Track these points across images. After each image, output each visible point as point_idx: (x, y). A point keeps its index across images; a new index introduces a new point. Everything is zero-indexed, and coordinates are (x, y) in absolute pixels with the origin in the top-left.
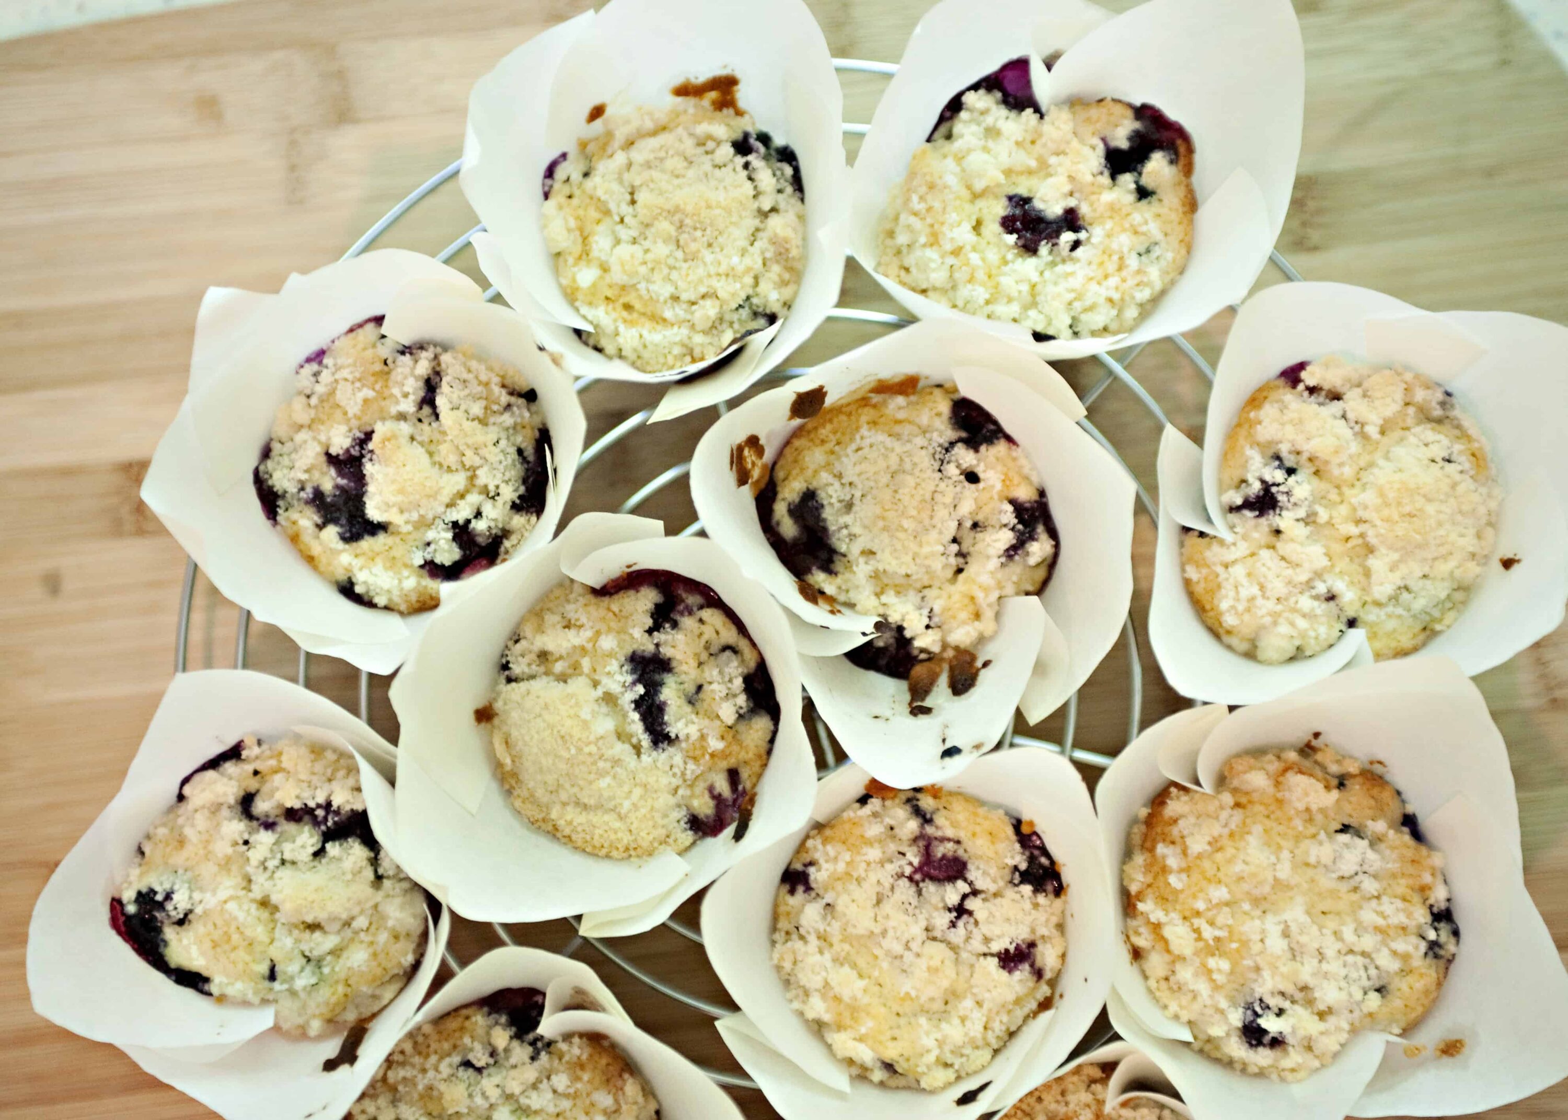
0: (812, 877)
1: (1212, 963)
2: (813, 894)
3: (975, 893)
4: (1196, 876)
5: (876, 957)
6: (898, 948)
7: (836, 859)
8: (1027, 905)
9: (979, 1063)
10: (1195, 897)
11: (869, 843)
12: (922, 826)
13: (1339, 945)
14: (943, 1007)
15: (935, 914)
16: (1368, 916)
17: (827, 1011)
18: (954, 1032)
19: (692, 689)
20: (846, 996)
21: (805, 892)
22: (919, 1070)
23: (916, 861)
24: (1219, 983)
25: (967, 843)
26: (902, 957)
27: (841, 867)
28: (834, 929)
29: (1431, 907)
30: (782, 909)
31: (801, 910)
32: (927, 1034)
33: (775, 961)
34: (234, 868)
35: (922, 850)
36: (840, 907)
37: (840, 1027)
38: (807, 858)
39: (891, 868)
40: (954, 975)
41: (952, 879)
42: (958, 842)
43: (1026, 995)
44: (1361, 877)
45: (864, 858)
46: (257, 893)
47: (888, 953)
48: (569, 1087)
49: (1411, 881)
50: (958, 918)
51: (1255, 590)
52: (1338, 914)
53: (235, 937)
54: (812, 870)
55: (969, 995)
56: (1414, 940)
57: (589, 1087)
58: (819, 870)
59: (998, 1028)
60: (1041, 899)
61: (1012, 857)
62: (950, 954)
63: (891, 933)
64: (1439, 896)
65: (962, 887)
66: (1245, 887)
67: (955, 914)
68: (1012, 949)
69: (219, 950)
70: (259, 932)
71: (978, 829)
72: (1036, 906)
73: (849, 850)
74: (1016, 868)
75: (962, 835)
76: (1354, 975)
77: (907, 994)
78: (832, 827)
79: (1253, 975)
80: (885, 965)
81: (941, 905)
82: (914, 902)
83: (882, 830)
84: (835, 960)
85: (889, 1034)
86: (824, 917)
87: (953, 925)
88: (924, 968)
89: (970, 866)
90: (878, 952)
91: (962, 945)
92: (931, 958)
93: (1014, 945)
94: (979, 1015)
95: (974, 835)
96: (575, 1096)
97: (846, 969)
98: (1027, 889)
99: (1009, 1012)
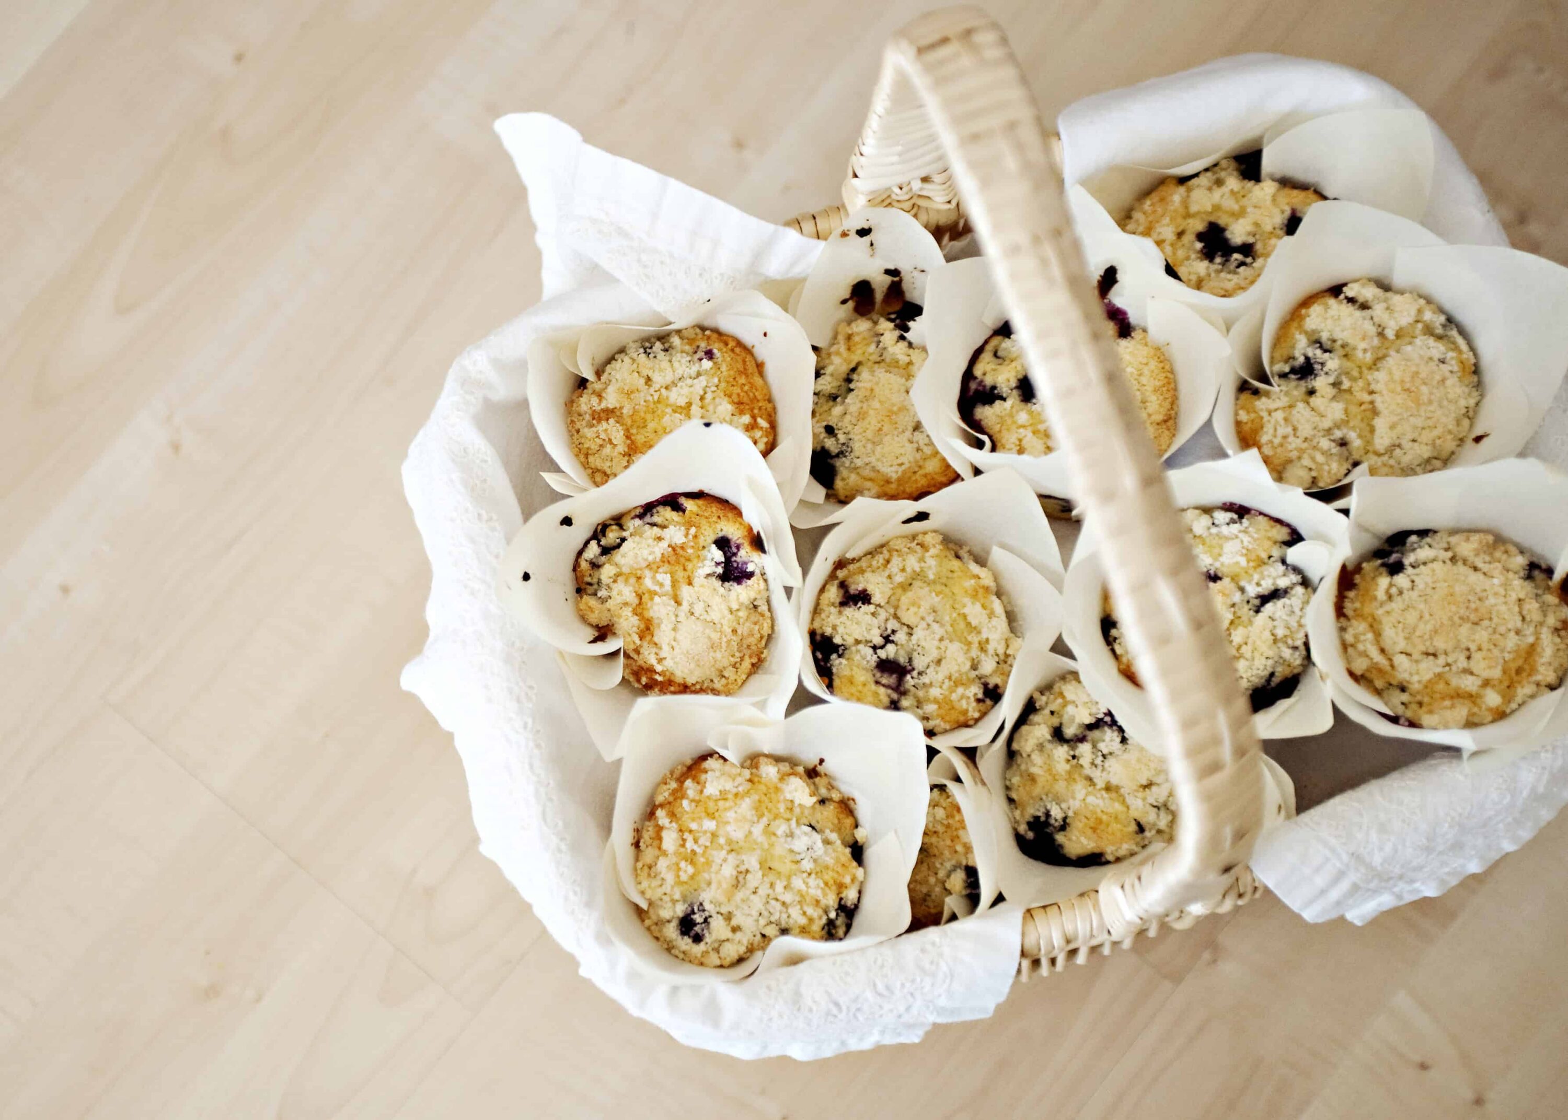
0: (981, 691)
2: (983, 680)
3: (875, 648)
5: (952, 626)
6: (935, 626)
7: (962, 697)
8: (841, 630)
9: (899, 541)
11: (936, 701)
13: (769, 892)
14: (914, 582)
15: (904, 642)
17: (992, 602)
18: (912, 563)
20: (978, 606)
21: (988, 683)
22: (941, 547)
23: (908, 677)
24: (681, 881)
25: (871, 680)
26: (934, 621)
27: (960, 690)
28: (975, 652)
29: (841, 899)
31: (995, 672)
32: (930, 567)
34: (1076, 776)
36: (968, 664)
37: (987, 589)
38: (982, 706)
39: (925, 679)
40: (903, 598)
41: (888, 660)
42: (877, 683)
43: (854, 574)
45: (942, 692)
47: (942, 625)
49: (836, 876)
50: (889, 636)
54: (980, 696)
55: (896, 584)
56: (820, 911)
58: (976, 694)
59: (880, 559)
60: (828, 631)
61: (840, 664)
62: (899, 614)
63: (938, 637)
64: (851, 896)
65: (882, 654)
67: (892, 637)
68: (860, 604)
71: (860, 688)
72: (834, 628)
73: (951, 701)
74: (840, 656)
75: (873, 687)
77: (937, 595)
78: (957, 722)
79: (704, 885)
80: (947, 618)
81: (899, 646)
82: (915, 655)
83: (925, 707)
84: (979, 632)
85: (955, 575)
86: (979, 662)
87: (894, 632)
88: (922, 608)
89: (874, 664)
90: (950, 629)
91: (891, 618)
92: (915, 613)
93: (856, 606)
94: (892, 570)
95: (864, 685)
97: (974, 623)
98: (837, 640)
99: (870, 566)
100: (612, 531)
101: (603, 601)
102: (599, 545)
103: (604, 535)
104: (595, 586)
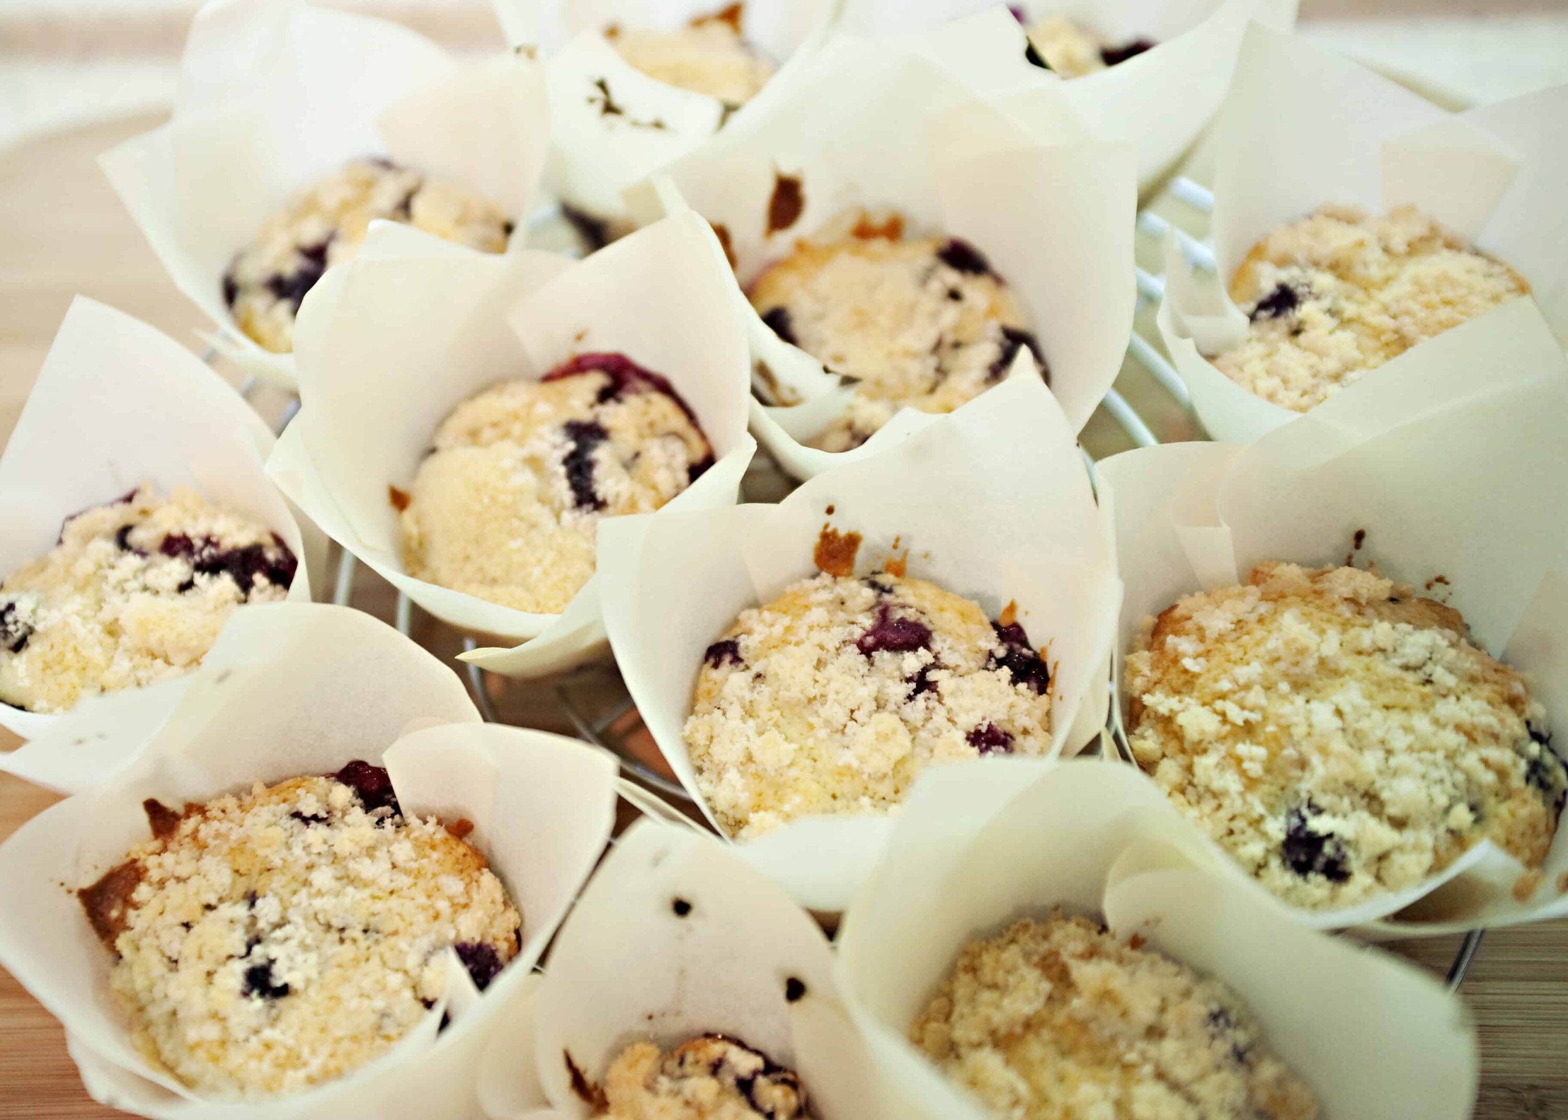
0: (742, 645)
1: (1243, 749)
2: (741, 665)
3: (940, 665)
4: (1216, 659)
5: (812, 726)
6: (840, 718)
7: (772, 625)
8: (1005, 690)
10: (1216, 680)
12: (880, 595)
13: (1410, 739)
14: (892, 795)
15: (889, 682)
16: (1447, 709)
17: (745, 789)
19: (628, 454)
20: (771, 770)
21: (731, 662)
24: (1252, 774)
25: (933, 616)
26: (843, 726)
27: (778, 632)
28: (763, 698)
29: (1527, 722)
30: (704, 686)
31: (724, 683)
33: (687, 733)
34: (89, 587)
35: (877, 615)
36: (772, 675)
37: (761, 807)
39: (839, 633)
41: (913, 648)
42: (922, 612)
44: (1430, 664)
46: (107, 615)
47: (827, 723)
48: (412, 860)
49: (1497, 689)
50: (917, 691)
51: (1275, 382)
52: (1406, 709)
53: (70, 656)
54: (742, 639)
56: (1511, 753)
57: (437, 869)
58: (751, 638)
60: (1022, 687)
61: (988, 642)
62: (903, 729)
63: (832, 699)
64: (1536, 711)
65: (925, 657)
66: (1281, 666)
67: (913, 685)
68: (984, 729)
69: (49, 672)
70: (96, 654)
71: (946, 606)
72: (1015, 693)
73: (789, 616)
74: (991, 652)
75: (927, 607)
76: (1435, 774)
77: (848, 767)
79: (1296, 773)
80: (822, 736)
81: (897, 674)
82: (864, 670)
83: (831, 600)
84: (760, 728)
86: (752, 688)
87: (911, 698)
89: (935, 638)
90: (813, 720)
91: (919, 723)
93: (986, 723)
95: (941, 611)
96: (418, 874)
98: (1005, 675)
100: (786, 1095)
101: (650, 1087)
102: (755, 1073)
103: (775, 1083)
104: (678, 1072)
